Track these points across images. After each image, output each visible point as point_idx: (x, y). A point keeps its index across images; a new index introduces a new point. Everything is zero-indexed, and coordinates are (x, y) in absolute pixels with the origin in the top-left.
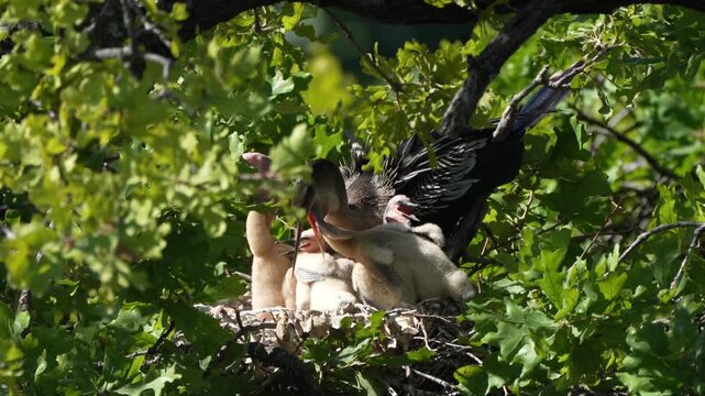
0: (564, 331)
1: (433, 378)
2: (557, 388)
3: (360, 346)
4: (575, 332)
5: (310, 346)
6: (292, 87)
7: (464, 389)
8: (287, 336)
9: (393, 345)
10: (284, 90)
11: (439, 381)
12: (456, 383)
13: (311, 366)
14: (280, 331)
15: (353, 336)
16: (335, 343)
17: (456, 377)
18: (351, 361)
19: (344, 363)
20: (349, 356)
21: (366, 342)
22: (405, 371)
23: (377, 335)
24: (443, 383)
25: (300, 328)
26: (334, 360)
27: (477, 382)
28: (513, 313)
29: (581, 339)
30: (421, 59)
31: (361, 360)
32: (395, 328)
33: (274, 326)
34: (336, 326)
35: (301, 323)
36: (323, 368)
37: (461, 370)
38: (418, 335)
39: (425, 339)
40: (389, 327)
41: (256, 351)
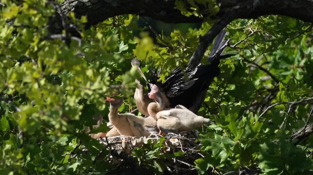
0: (238, 145)
1: (185, 163)
2: (235, 168)
3: (155, 151)
4: (242, 145)
5: (136, 151)
6: (127, 48)
7: (198, 168)
8: (126, 147)
9: (169, 150)
10: (125, 49)
11: (187, 164)
12: (195, 165)
13: (136, 159)
14: (123, 145)
15: (153, 147)
16: (146, 149)
17: (195, 163)
18: (152, 157)
19: (149, 158)
20: (151, 154)
21: (157, 149)
22: (173, 160)
23: (162, 146)
24: (189, 165)
25: (131, 144)
26: (145, 157)
27: (203, 166)
28: (217, 138)
29: (245, 148)
31: (156, 156)
32: (169, 143)
33: (121, 143)
34: (146, 143)
35: (132, 142)
36: (141, 159)
37: (197, 161)
38: (178, 146)
39: (181, 147)
40: (167, 143)
41: (114, 153)
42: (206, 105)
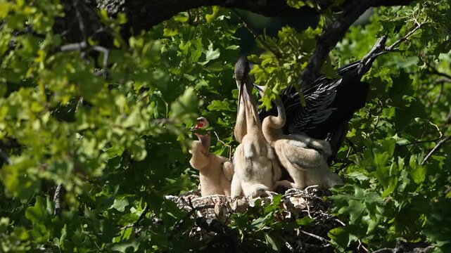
0: (390, 203)
1: (314, 236)
2: (388, 240)
3: (266, 217)
4: (397, 204)
5: (236, 218)
6: (219, 55)
7: (334, 243)
8: (221, 213)
9: (289, 216)
10: (214, 57)
11: (318, 237)
12: (330, 239)
13: (236, 231)
14: (217, 210)
15: (263, 211)
16: (252, 216)
17: (329, 235)
18: (261, 227)
19: (257, 229)
20: (259, 224)
21: (270, 214)
22: (296, 232)
23: (277, 209)
24: (321, 238)
25: (229, 207)
26: (250, 227)
27: (342, 239)
28: (359, 193)
29: (400, 208)
30: (293, 37)
31: (268, 226)
32: (290, 205)
33: (213, 207)
34: (252, 205)
35: (230, 204)
36: (244, 232)
37: (332, 231)
38: (305, 209)
39: (308, 211)
40: (286, 205)
41: (201, 222)
42: (350, 142)
